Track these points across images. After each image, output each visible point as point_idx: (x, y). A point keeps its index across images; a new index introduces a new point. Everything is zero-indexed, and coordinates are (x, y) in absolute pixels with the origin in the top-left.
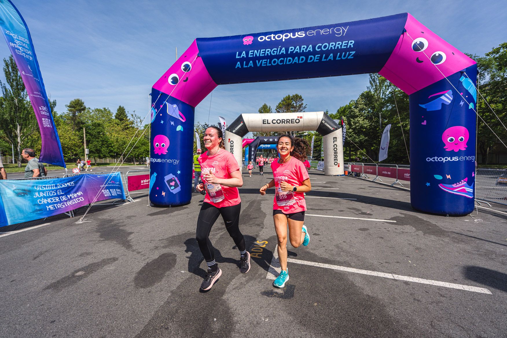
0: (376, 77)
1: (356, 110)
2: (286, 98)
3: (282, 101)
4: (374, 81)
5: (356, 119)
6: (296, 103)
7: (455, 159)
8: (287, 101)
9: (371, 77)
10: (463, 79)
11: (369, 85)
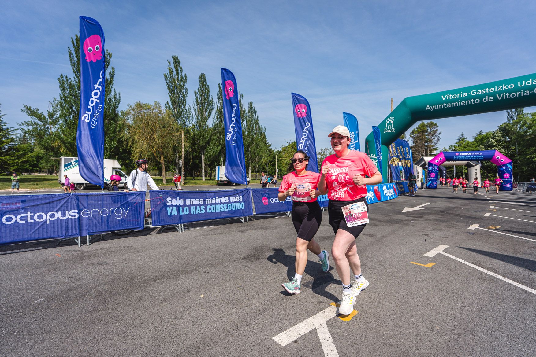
0: (513, 114)
1: (494, 142)
2: (421, 125)
3: (417, 128)
4: (512, 117)
5: (493, 148)
6: (431, 130)
7: (506, 180)
8: (422, 128)
9: (509, 114)
10: (508, 165)
11: (507, 121)
